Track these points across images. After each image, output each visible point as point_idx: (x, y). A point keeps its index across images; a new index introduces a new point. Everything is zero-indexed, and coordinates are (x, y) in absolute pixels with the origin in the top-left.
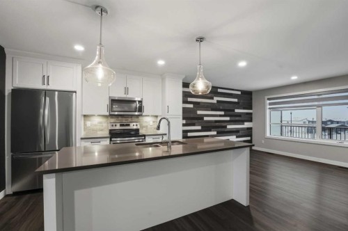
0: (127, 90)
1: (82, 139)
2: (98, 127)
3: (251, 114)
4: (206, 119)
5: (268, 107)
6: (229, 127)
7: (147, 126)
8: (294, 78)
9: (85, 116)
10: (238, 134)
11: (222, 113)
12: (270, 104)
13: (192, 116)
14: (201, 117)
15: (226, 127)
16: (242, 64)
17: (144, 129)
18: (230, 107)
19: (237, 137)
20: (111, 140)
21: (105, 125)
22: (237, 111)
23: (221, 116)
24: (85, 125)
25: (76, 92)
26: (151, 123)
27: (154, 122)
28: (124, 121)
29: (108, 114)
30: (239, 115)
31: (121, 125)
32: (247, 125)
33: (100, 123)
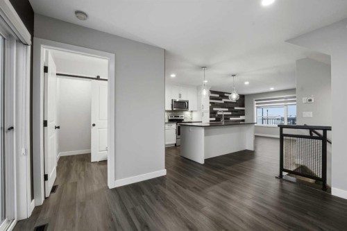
3: (244, 110)
4: (218, 113)
5: (256, 105)
6: (231, 119)
8: (272, 89)
11: (227, 110)
12: (257, 104)
14: (215, 112)
15: (229, 119)
16: (247, 83)
18: (232, 105)
22: (236, 108)
23: (226, 111)
28: (175, 114)
30: (237, 111)
32: (242, 118)
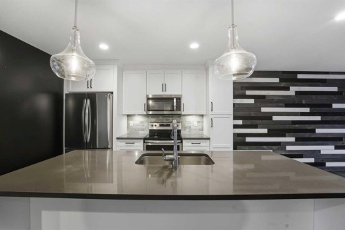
0: (164, 87)
1: (118, 138)
2: (139, 127)
4: (275, 118)
6: (318, 131)
7: (190, 127)
9: (128, 115)
10: (339, 143)
11: (307, 110)
13: (253, 114)
14: (268, 117)
15: (313, 131)
17: (187, 130)
18: (324, 99)
19: (337, 148)
20: (144, 142)
21: (146, 124)
22: (335, 106)
24: (128, 124)
25: (112, 93)
26: (196, 124)
27: (198, 122)
28: (165, 121)
29: (145, 113)
31: (161, 125)
33: (142, 122)
